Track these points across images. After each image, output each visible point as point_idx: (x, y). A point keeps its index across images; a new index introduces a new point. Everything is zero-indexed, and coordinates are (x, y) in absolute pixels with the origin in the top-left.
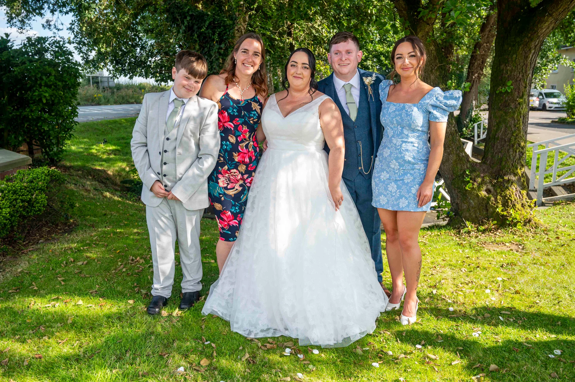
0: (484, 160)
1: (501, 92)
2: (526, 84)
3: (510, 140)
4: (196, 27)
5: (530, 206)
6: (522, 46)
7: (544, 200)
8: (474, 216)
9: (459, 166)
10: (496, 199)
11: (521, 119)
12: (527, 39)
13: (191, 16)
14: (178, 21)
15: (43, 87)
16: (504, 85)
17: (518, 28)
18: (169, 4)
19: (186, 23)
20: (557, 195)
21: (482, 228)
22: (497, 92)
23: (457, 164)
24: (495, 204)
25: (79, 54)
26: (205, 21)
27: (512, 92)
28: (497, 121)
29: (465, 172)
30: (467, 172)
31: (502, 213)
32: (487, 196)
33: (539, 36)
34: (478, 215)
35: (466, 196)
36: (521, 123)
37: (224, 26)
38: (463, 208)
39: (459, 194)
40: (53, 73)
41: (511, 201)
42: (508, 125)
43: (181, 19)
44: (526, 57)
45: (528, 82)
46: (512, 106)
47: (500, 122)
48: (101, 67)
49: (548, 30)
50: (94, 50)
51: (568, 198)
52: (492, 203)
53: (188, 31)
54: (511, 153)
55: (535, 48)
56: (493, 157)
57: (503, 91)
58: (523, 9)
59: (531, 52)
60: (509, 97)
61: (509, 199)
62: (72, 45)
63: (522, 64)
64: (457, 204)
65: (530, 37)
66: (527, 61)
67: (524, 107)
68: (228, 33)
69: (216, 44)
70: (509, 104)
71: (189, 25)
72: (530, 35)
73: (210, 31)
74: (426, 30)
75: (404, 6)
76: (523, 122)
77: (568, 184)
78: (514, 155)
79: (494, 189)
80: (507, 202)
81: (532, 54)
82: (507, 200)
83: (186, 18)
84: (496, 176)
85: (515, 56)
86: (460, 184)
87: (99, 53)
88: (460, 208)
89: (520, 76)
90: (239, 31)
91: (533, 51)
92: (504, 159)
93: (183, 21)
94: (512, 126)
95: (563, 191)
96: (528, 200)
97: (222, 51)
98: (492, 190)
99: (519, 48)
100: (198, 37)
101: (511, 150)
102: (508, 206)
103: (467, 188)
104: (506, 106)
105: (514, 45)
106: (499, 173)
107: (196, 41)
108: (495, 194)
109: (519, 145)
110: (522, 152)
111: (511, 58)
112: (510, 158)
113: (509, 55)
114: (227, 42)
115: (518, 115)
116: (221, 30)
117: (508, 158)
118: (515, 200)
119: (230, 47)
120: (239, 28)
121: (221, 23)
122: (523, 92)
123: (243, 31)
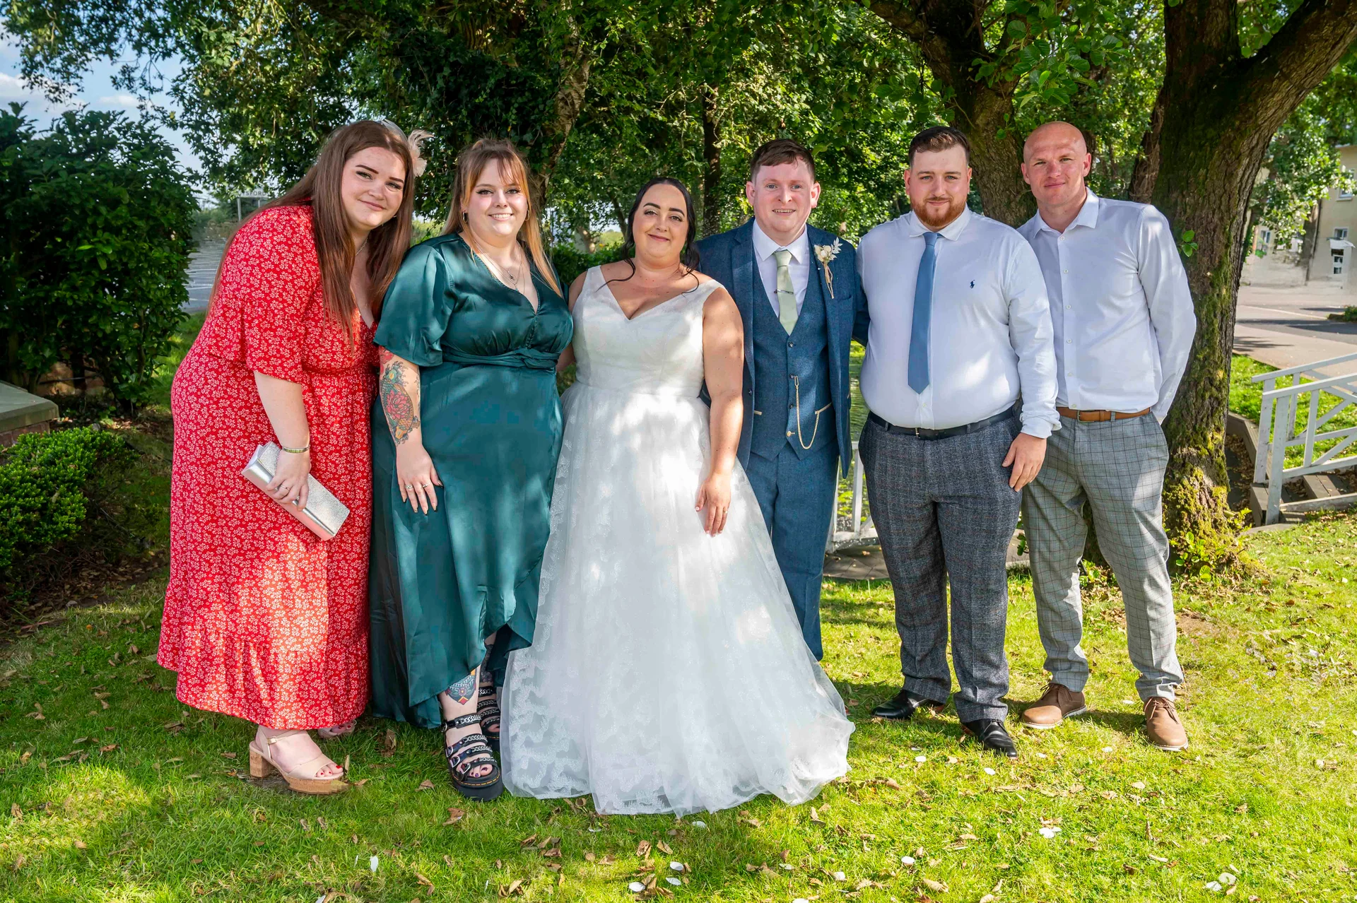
2: (1228, 239)
4: (465, 91)
5: (1233, 526)
6: (1221, 148)
7: (1283, 507)
11: (1217, 321)
12: (1230, 133)
13: (454, 65)
14: (423, 77)
15: (99, 233)
17: (1211, 105)
18: (402, 36)
19: (441, 83)
20: (1315, 497)
25: (196, 152)
26: (487, 78)
27: (1194, 256)
33: (1260, 126)
36: (1217, 330)
37: (532, 90)
40: (126, 198)
41: (1189, 513)
43: (429, 72)
44: (1230, 176)
45: (1233, 234)
48: (251, 181)
49: (1280, 113)
50: (233, 141)
51: (1340, 505)
53: (447, 102)
54: (1192, 400)
55: (1250, 154)
58: (1225, 60)
59: (1239, 163)
61: (1183, 508)
62: (180, 131)
63: (1219, 191)
65: (1239, 129)
66: (1231, 183)
67: (1224, 291)
68: (541, 107)
69: (512, 134)
71: (448, 88)
72: (1237, 123)
73: (499, 103)
74: (996, 108)
75: (943, 52)
76: (1221, 328)
77: (1344, 471)
78: (1199, 404)
80: (1179, 516)
81: (1243, 168)
82: (1179, 510)
83: (440, 70)
85: (1202, 171)
87: (245, 147)
89: (1216, 220)
90: (567, 103)
91: (1245, 161)
93: (435, 78)
95: (1331, 487)
96: (1229, 512)
99: (1212, 154)
100: (471, 115)
101: (1192, 394)
102: (1180, 526)
105: (1201, 147)
107: (464, 126)
109: (1210, 380)
110: (1217, 398)
111: (1196, 176)
112: (1189, 411)
113: (1189, 169)
114: (538, 128)
115: (1209, 311)
116: (525, 99)
117: (1184, 412)
118: (1198, 512)
119: (546, 140)
120: (567, 96)
121: (525, 82)
122: (1220, 257)
123: (577, 103)
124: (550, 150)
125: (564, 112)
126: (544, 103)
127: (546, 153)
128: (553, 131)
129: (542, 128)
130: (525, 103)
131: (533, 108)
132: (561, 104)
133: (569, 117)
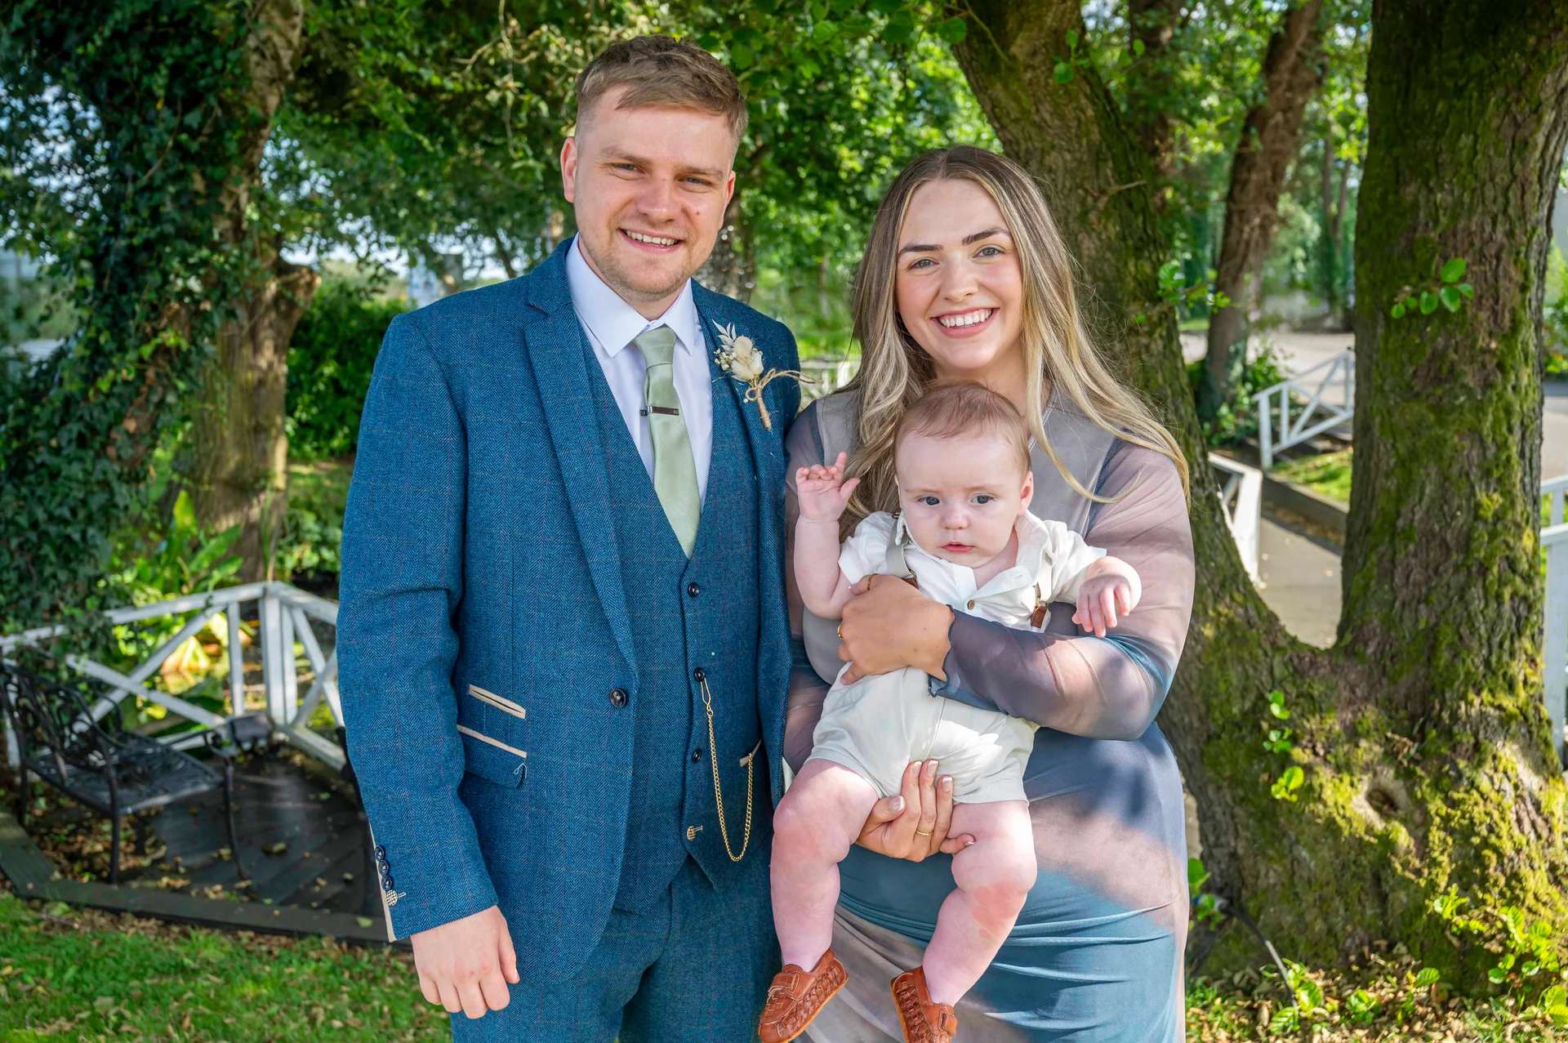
0: (1348, 637)
1: (1413, 314)
2: (1526, 274)
3: (1466, 542)
6: (1501, 91)
8: (1319, 926)
9: (1234, 675)
10: (1423, 843)
11: (1514, 441)
12: (1519, 61)
16: (1426, 277)
17: (1474, 7)
21: (1364, 1000)
22: (1397, 311)
23: (1223, 661)
24: (1418, 873)
27: (1463, 310)
28: (1402, 449)
29: (1262, 703)
30: (1276, 710)
31: (1460, 921)
32: (1379, 826)
34: (1338, 922)
35: (1277, 824)
36: (1515, 457)
38: (1262, 883)
39: (1238, 811)
41: (1501, 856)
42: (1455, 471)
44: (1521, 146)
45: (1533, 263)
46: (1470, 380)
47: (1413, 455)
52: (1405, 865)
54: (1477, 605)
56: (1389, 623)
57: (1424, 311)
59: (1539, 120)
60: (1450, 335)
61: (1485, 843)
63: (1502, 178)
64: (1233, 855)
65: (1535, 52)
66: (1523, 161)
67: (1525, 381)
69: (166, 114)
70: (1451, 370)
72: (1531, 41)
76: (1522, 455)
78: (1491, 612)
79: (1411, 793)
80: (1479, 860)
81: (1544, 131)
82: (1478, 849)
84: (1413, 719)
85: (1466, 140)
86: (1243, 763)
88: (1250, 881)
89: (1499, 235)
92: (1447, 635)
94: (1475, 473)
98: (1401, 797)
99: (1483, 103)
101: (1476, 591)
102: (1483, 881)
103: (1279, 792)
104: (1439, 380)
105: (1459, 92)
106: (1427, 710)
108: (1418, 817)
109: (1512, 564)
110: (1525, 598)
111: (1454, 151)
112: (1473, 630)
113: (1438, 135)
115: (1496, 422)
116: (189, 50)
117: (1464, 630)
118: (1518, 851)
120: (264, 42)
121: (188, 18)
122: (1513, 311)
123: (286, 56)
124: (241, 141)
125: (261, 72)
126: (224, 57)
128: (244, 108)
129: (222, 103)
130: (190, 58)
131: (203, 66)
132: (255, 58)
133: (272, 81)
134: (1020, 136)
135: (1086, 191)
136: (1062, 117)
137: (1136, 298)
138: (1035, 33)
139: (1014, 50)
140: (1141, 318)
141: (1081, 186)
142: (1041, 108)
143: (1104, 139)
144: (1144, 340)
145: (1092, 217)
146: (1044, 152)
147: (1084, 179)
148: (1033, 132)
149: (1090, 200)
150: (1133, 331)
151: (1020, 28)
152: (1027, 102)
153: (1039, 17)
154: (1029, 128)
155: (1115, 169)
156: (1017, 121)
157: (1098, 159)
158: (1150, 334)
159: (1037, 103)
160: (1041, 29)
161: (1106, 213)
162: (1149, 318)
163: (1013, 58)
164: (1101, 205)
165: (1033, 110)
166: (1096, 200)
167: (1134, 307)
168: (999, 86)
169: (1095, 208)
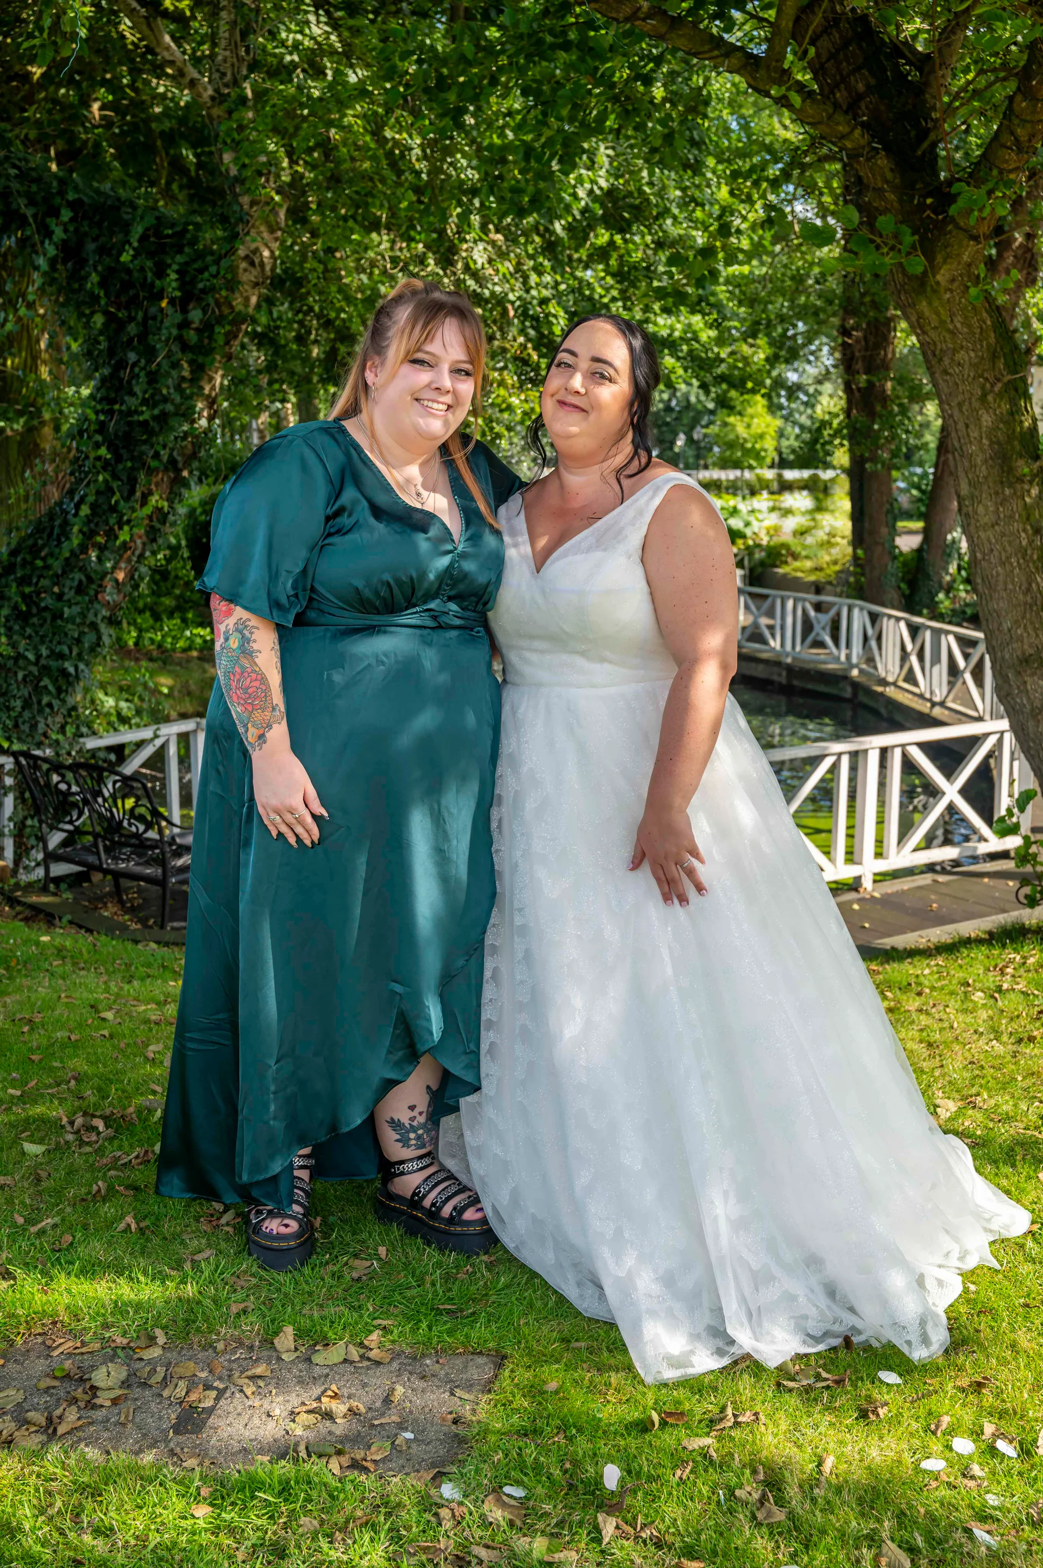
4: (91, 246)
13: (78, 205)
14: (28, 222)
26: (126, 227)
43: (35, 216)
53: (64, 262)
68: (213, 270)
69: (170, 311)
71: (68, 240)
73: (149, 265)
74: (966, 258)
75: (889, 175)
83: (56, 213)
90: (252, 264)
93: (47, 225)
97: (192, 336)
100: (103, 284)
107: (95, 299)
114: (211, 301)
119: (220, 320)
120: (253, 252)
125: (248, 276)
127: (221, 340)
134: (937, 339)
135: (986, 379)
136: (969, 326)
137: (1021, 456)
138: (954, 266)
139: (939, 277)
140: (1026, 470)
141: (982, 376)
142: (955, 320)
143: (997, 341)
144: (1026, 487)
145: (990, 398)
146: (955, 351)
147: (984, 370)
148: (948, 336)
149: (988, 386)
150: (1020, 480)
151: (945, 262)
152: (944, 315)
153: (959, 255)
154: (945, 333)
155: (1006, 364)
156: (936, 328)
157: (994, 357)
158: (1031, 482)
159: (952, 316)
160: (959, 263)
161: (1000, 395)
162: (1031, 470)
163: (938, 283)
164: (996, 389)
165: (949, 320)
166: (992, 386)
167: (1021, 462)
168: (924, 303)
169: (992, 391)
